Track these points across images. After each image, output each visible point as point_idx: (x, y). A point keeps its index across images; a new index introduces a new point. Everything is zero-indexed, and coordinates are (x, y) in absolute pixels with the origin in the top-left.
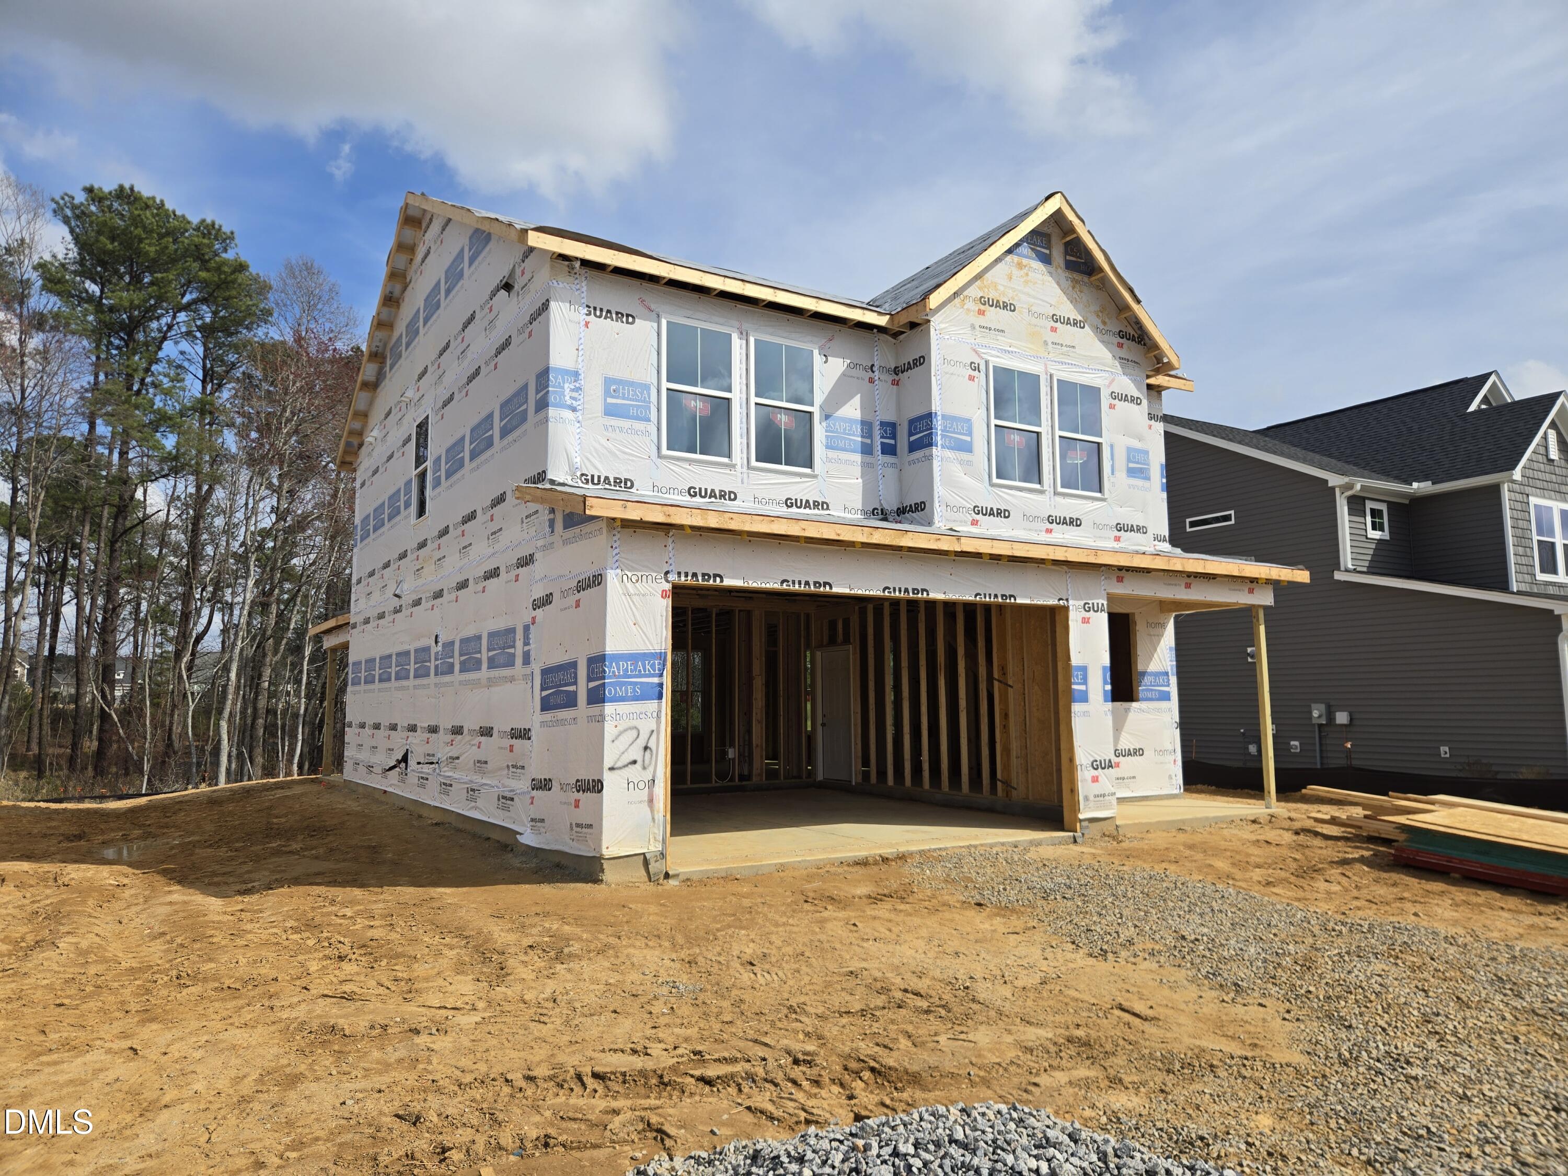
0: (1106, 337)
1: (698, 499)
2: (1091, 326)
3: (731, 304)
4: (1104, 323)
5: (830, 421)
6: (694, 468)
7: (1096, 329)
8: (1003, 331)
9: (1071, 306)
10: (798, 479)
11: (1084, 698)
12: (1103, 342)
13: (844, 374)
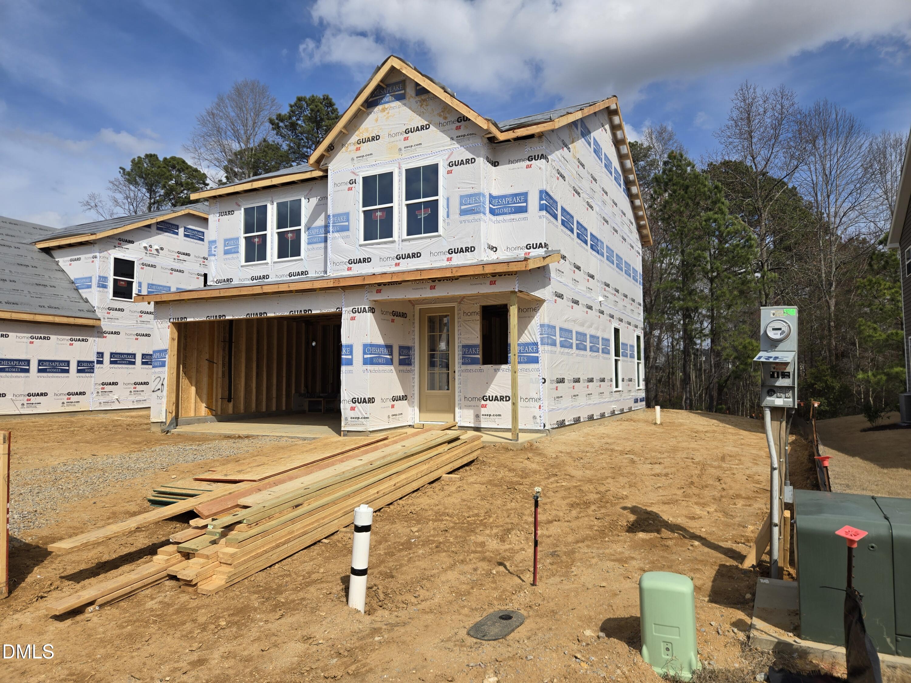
0: (447, 127)
1: (255, 281)
2: (435, 125)
3: (268, 190)
4: (445, 118)
5: (310, 231)
6: (254, 268)
7: (439, 126)
8: (371, 154)
9: (420, 118)
10: (295, 263)
11: (350, 363)
12: (443, 131)
13: (317, 205)
